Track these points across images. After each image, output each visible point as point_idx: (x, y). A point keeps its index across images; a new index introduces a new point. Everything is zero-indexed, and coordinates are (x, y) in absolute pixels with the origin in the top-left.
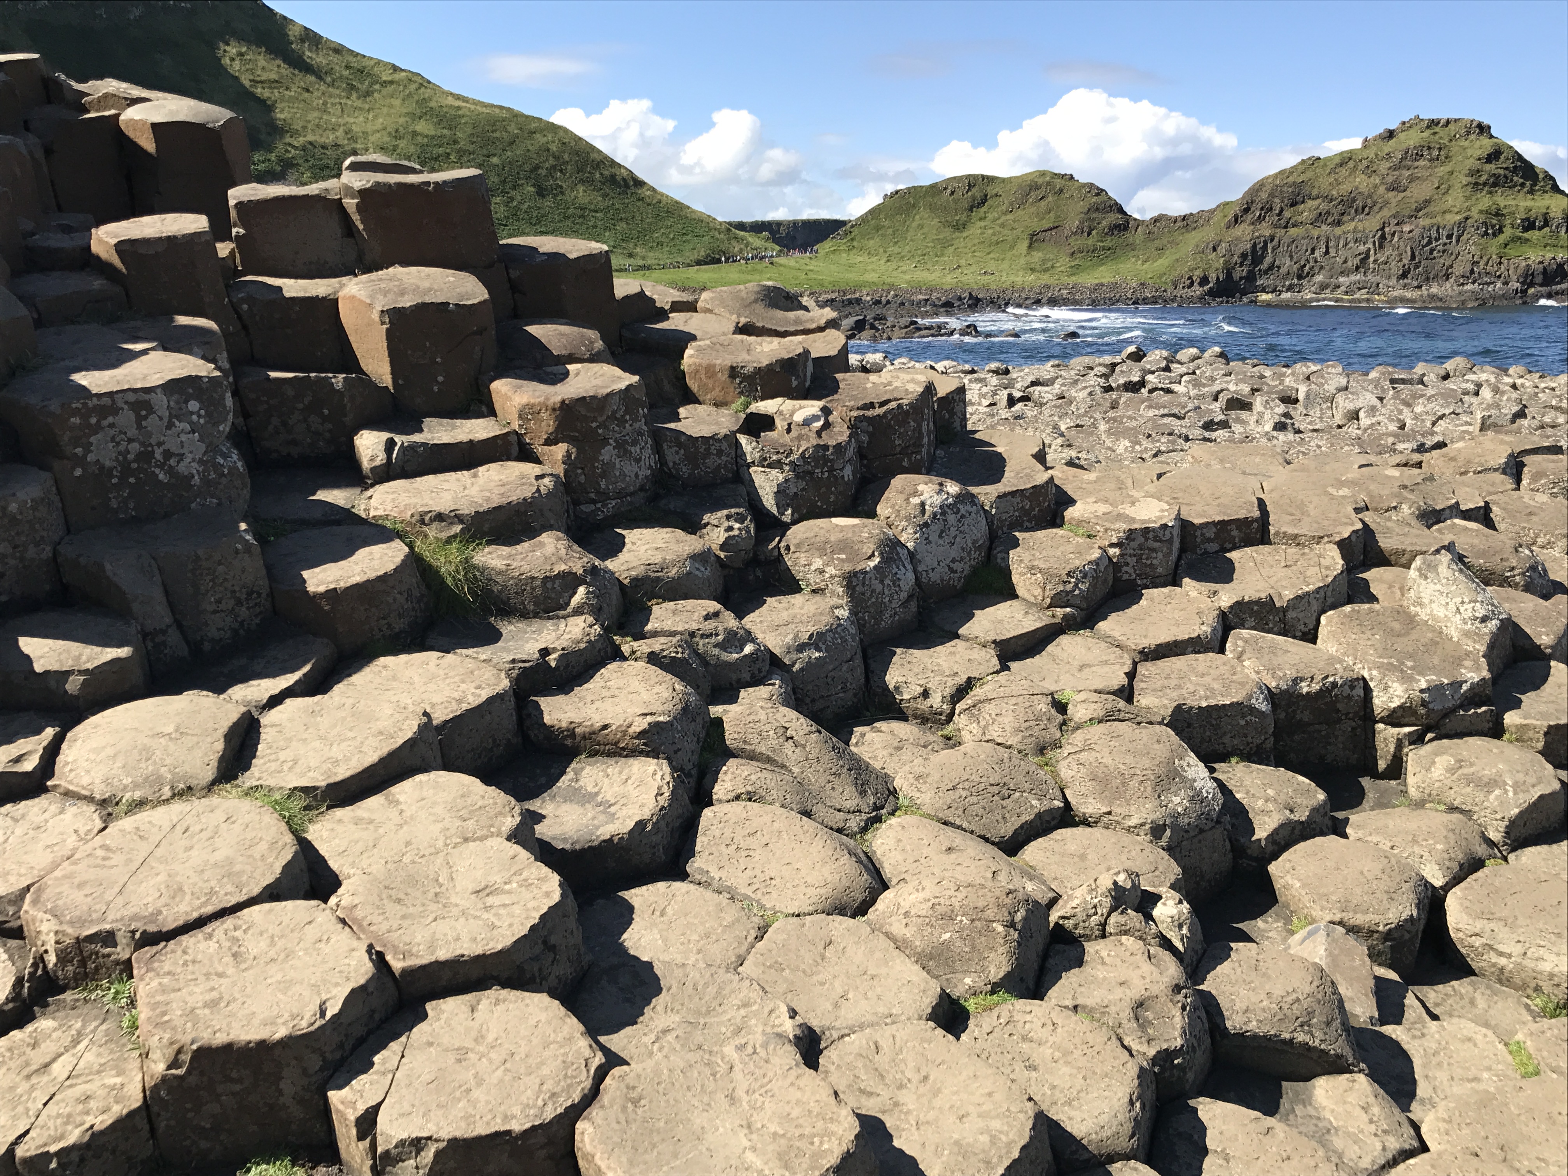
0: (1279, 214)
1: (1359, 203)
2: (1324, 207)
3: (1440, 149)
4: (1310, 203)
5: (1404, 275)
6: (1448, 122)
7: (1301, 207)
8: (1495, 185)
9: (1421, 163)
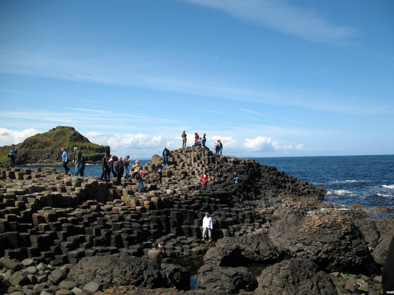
0: (31, 146)
1: (48, 144)
2: (40, 144)
3: (64, 133)
4: (38, 144)
5: (57, 159)
6: (66, 127)
7: (36, 145)
8: (75, 140)
9: (60, 135)
